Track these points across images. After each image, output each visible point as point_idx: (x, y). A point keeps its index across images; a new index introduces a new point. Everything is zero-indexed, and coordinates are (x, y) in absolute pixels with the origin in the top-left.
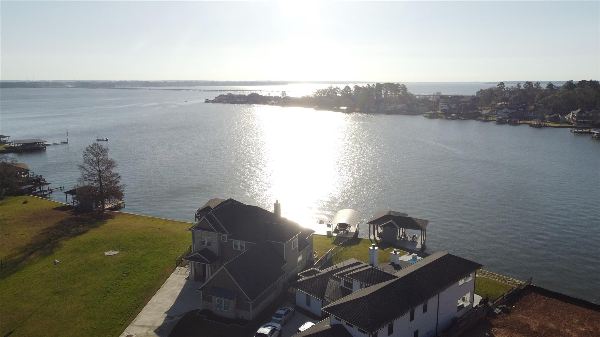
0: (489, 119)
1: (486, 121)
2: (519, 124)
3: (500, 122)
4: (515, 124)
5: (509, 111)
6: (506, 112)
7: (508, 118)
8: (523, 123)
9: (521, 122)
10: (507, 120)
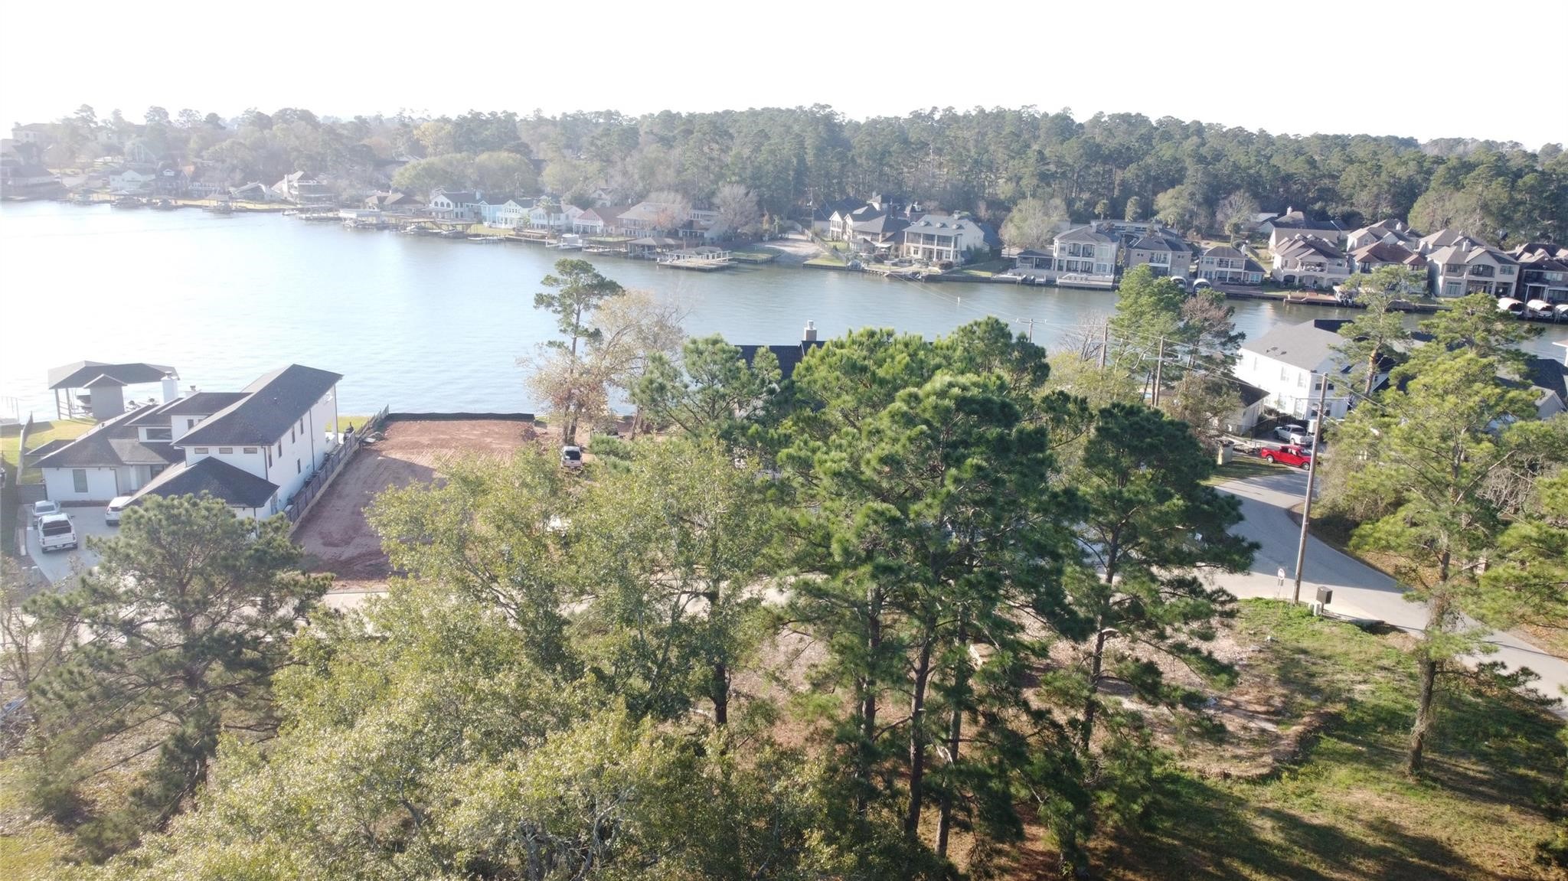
0: (94, 197)
1: (87, 203)
2: (177, 207)
3: (127, 203)
4: (167, 207)
5: (142, 178)
6: (133, 181)
7: (143, 196)
8: (185, 206)
9: (180, 202)
10: (144, 200)
